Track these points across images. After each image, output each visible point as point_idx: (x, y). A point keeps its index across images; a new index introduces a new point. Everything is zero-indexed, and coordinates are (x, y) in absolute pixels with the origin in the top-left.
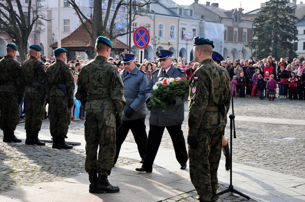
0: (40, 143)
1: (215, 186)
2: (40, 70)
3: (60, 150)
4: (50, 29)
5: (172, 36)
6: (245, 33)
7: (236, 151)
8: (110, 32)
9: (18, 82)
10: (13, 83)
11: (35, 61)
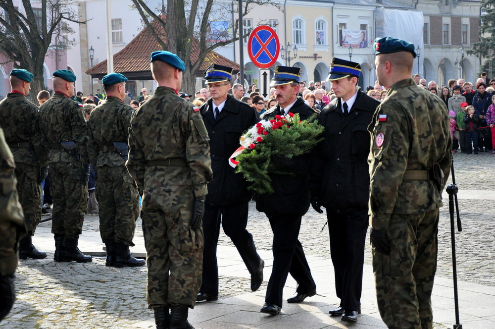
0: (83, 257)
1: (427, 325)
2: (75, 118)
3: (121, 269)
4: (86, 39)
5: (321, 40)
6: (465, 26)
7: (462, 257)
8: (201, 38)
9: (36, 142)
10: (27, 145)
11: (64, 101)
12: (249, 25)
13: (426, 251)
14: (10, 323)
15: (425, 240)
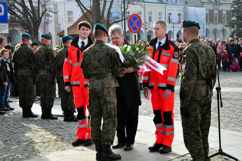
0: (53, 117)
1: (206, 150)
2: (50, 55)
3: (70, 123)
4: (57, 20)
6: (224, 15)
7: (222, 118)
8: (107, 20)
9: (33, 66)
10: (29, 67)
11: (46, 48)
12: (129, 14)
13: (206, 117)
14: (21, 147)
15: (205, 111)
